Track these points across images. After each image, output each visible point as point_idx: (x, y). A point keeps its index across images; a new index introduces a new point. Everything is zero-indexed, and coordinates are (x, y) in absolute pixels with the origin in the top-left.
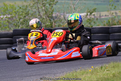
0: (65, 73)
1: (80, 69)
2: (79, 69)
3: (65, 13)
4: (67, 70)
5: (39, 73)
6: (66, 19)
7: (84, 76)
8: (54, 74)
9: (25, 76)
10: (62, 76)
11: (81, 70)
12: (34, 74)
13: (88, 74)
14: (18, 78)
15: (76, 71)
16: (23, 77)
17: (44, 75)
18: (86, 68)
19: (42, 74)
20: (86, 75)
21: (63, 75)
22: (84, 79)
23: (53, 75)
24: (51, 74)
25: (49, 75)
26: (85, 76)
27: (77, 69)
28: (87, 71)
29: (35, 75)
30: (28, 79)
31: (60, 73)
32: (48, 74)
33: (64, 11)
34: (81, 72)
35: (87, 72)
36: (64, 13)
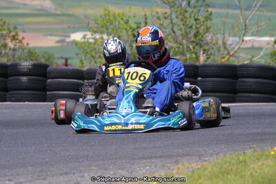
0: (221, 155)
1: (252, 150)
2: (251, 148)
3: (226, 35)
4: (225, 150)
5: (168, 154)
6: (227, 47)
7: (260, 164)
8: (200, 156)
9: (140, 158)
10: (216, 160)
11: (255, 152)
12: (158, 155)
13: (269, 160)
14: (124, 161)
15: (244, 153)
16: (135, 159)
17: (179, 158)
18: (266, 148)
19: (174, 156)
20: (265, 162)
21: (218, 159)
22: (260, 169)
23: (197, 159)
24: (194, 155)
25: (189, 158)
26: (263, 164)
27: (246, 148)
28: (267, 153)
29: (160, 157)
30: (145, 163)
31: (211, 155)
32: (187, 155)
33: (224, 31)
34: (256, 154)
35: (267, 156)
36: (224, 34)
